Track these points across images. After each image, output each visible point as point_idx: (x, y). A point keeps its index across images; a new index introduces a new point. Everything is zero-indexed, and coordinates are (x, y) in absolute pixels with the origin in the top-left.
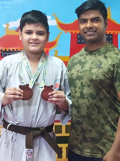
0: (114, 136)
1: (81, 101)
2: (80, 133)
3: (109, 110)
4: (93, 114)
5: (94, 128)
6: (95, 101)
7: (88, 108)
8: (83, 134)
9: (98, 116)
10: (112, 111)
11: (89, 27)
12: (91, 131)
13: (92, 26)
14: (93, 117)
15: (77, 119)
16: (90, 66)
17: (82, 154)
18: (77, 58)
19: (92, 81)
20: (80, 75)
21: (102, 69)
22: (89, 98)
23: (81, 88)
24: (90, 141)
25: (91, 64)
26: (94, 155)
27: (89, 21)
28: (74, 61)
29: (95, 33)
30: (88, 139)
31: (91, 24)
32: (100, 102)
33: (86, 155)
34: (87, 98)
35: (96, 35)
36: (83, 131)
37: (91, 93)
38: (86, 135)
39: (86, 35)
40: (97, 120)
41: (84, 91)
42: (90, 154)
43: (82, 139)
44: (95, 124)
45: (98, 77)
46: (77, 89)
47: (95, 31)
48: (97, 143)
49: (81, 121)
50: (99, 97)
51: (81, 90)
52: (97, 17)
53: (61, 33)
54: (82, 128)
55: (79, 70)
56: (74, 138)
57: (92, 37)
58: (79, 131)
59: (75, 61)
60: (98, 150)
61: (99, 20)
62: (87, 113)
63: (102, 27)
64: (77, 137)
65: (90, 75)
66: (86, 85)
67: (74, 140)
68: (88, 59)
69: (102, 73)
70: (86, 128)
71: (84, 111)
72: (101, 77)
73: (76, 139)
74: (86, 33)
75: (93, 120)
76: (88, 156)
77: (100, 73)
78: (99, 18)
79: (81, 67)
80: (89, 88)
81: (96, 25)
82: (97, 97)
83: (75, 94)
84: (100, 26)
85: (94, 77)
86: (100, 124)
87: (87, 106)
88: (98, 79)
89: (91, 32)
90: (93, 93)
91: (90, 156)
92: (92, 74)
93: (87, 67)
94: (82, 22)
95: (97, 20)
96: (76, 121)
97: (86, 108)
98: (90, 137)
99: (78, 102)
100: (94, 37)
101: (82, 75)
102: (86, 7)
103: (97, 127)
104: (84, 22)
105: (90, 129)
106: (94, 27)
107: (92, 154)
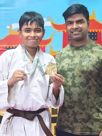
0: (99, 115)
1: (73, 89)
2: (71, 116)
3: (96, 95)
4: (83, 99)
5: (84, 111)
6: (85, 89)
7: (79, 95)
8: (74, 117)
9: (88, 100)
10: (98, 96)
11: (75, 28)
12: (81, 113)
13: (77, 27)
14: (83, 102)
15: (69, 104)
16: (79, 60)
17: (73, 132)
18: (65, 53)
19: (83, 72)
20: (71, 67)
21: (91, 62)
22: (80, 86)
23: (72, 78)
24: (80, 122)
25: (80, 58)
26: (83, 133)
27: (75, 23)
28: (62, 56)
29: (80, 33)
30: (79, 120)
31: (77, 26)
32: (89, 89)
33: (77, 133)
34: (78, 86)
35: (81, 34)
36: (75, 114)
37: (81, 82)
38: (76, 117)
39: (72, 34)
40: (87, 104)
41: (75, 81)
42: (80, 132)
43: (73, 120)
44: (85, 108)
45: (88, 68)
46: (68, 79)
47: (80, 31)
48: (86, 123)
49: (73, 105)
50: (89, 85)
51: (72, 80)
52: (82, 19)
53: (55, 32)
54: (74, 111)
55: (69, 63)
56: (66, 120)
57: (78, 36)
58: (71, 114)
59: (64, 56)
60: (87, 129)
61: (83, 22)
62: (78, 99)
63: (86, 27)
64: (69, 119)
65: (81, 67)
66: (77, 75)
67: (65, 121)
68: (76, 54)
69: (91, 65)
70: (78, 111)
71: (75, 98)
72: (91, 68)
73: (67, 121)
74: (73, 33)
75: (83, 105)
76: (78, 134)
77: (90, 65)
78: (83, 20)
79: (70, 61)
80: (81, 78)
81: (80, 26)
82: (87, 85)
83: (67, 83)
84: (84, 27)
85: (85, 69)
86: (89, 107)
87: (78, 93)
88: (88, 70)
89: (77, 32)
90: (84, 82)
91: (80, 134)
92: (83, 66)
93: (77, 60)
94: (69, 24)
95: (81, 22)
96: (68, 106)
97: (77, 94)
98: (81, 118)
99: (70, 90)
100: (79, 36)
101: (73, 68)
102: (72, 12)
103: (87, 110)
104: (70, 24)
105: (81, 112)
106: (80, 27)
107: (82, 133)
